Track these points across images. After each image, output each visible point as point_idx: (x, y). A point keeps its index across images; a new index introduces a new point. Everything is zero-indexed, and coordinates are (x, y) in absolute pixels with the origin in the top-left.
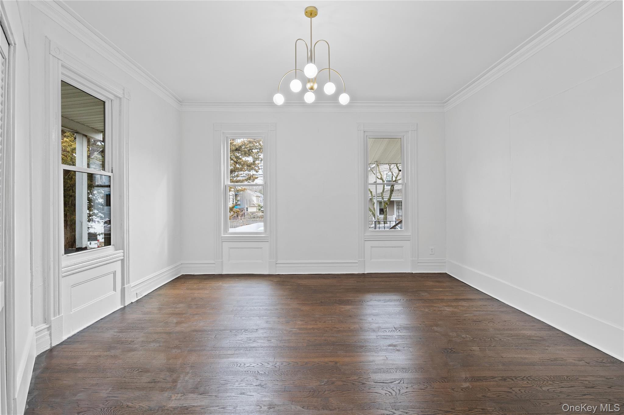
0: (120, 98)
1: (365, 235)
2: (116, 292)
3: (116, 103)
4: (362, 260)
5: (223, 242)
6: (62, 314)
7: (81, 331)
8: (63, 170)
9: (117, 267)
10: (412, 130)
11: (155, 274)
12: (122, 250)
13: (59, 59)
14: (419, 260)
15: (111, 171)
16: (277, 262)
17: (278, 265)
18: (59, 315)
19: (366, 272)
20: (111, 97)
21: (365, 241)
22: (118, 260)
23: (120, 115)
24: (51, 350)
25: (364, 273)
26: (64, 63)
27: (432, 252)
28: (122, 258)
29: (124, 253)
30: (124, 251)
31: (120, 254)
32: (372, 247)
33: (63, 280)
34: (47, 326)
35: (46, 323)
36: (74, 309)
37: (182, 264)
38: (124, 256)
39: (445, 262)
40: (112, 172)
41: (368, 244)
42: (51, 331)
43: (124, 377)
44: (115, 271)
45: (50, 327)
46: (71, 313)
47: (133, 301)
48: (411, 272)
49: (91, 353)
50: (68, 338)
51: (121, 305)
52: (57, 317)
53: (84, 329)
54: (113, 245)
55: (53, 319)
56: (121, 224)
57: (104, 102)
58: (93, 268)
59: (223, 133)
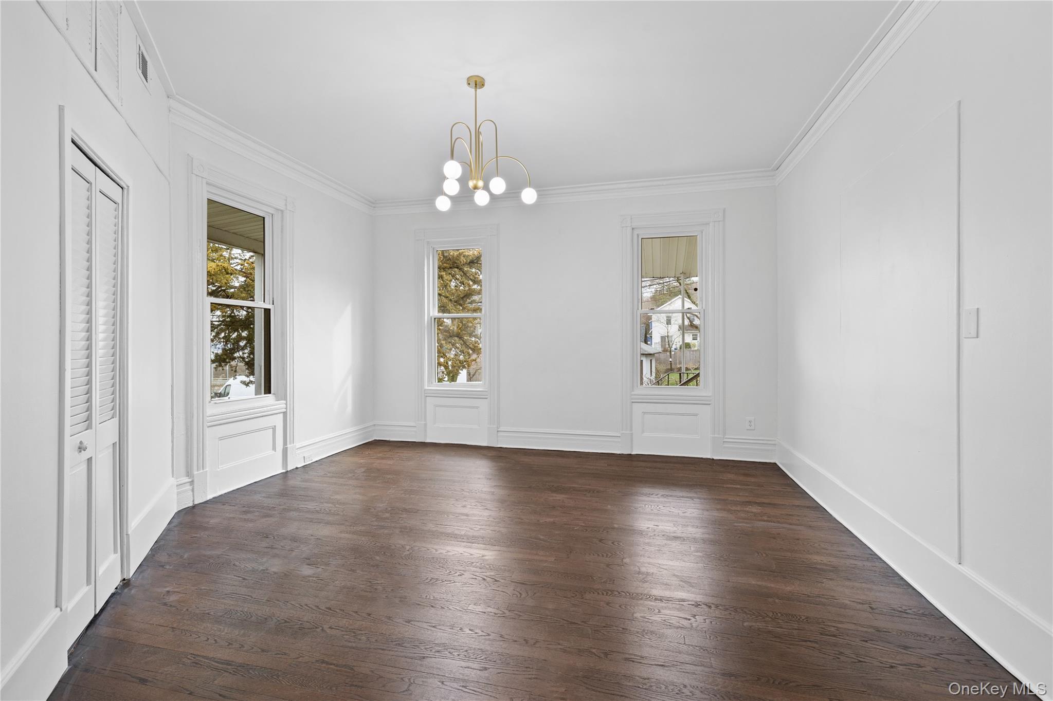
0: (282, 211)
1: (633, 393)
2: (275, 451)
3: (277, 218)
4: (628, 432)
5: (427, 396)
6: (207, 469)
7: (230, 492)
8: (210, 304)
9: (278, 421)
10: (715, 222)
11: (332, 435)
12: (284, 400)
13: (203, 178)
14: (726, 438)
15: (271, 302)
16: (499, 430)
17: (501, 434)
18: (203, 469)
19: (634, 453)
20: (271, 211)
21: (633, 402)
22: (279, 413)
23: (282, 232)
24: (194, 507)
25: (630, 454)
26: (208, 181)
27: (750, 426)
28: (285, 410)
29: (286, 404)
30: (287, 402)
31: (281, 405)
32: (644, 413)
33: (208, 431)
34: (190, 480)
35: (188, 476)
36: (222, 466)
37: (375, 425)
38: (286, 408)
39: (775, 445)
40: (273, 304)
41: (638, 409)
42: (193, 487)
43: (246, 540)
44: (275, 426)
45: (193, 481)
46: (219, 470)
47: (298, 467)
48: (711, 458)
49: (227, 515)
50: (213, 498)
51: (283, 469)
52: (200, 472)
53: (234, 491)
54: (274, 394)
55: (195, 473)
56: (283, 368)
57: (264, 218)
58: (245, 420)
59: (428, 243)
